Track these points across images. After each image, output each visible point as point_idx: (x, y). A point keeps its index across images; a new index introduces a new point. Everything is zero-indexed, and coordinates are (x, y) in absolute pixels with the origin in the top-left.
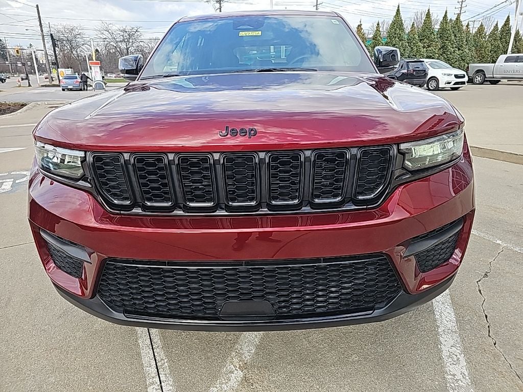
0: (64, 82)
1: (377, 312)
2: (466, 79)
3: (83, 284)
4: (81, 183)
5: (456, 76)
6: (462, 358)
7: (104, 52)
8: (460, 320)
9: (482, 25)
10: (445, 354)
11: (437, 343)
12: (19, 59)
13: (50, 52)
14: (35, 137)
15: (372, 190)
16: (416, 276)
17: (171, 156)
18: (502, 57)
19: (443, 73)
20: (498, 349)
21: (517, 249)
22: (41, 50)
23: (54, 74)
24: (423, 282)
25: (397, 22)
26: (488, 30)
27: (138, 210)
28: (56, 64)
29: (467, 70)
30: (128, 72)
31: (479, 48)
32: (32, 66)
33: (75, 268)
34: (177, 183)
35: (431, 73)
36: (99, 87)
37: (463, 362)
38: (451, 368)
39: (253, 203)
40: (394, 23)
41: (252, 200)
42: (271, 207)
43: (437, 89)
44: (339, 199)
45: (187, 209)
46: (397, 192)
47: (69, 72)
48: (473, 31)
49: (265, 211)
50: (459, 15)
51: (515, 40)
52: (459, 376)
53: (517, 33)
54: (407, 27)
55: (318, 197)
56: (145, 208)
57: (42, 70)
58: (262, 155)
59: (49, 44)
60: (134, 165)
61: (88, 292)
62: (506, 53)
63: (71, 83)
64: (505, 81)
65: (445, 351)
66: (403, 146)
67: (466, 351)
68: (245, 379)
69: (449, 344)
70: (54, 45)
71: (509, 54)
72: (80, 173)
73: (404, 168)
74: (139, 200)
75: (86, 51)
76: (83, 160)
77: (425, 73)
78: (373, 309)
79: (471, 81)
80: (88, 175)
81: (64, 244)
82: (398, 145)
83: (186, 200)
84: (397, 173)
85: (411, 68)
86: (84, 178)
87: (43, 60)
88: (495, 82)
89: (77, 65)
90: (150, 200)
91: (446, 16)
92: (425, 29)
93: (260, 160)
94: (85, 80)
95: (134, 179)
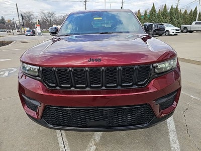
0: (26, 33)
1: (145, 125)
2: (180, 31)
3: (38, 114)
4: (37, 78)
5: (176, 30)
6: (177, 141)
7: (41, 21)
8: (177, 127)
9: (186, 10)
10: (171, 140)
11: (168, 136)
12: (10, 24)
13: (21, 21)
14: (21, 61)
15: (143, 81)
16: (160, 111)
17: (70, 69)
18: (194, 22)
19: (171, 29)
20: (191, 138)
21: (199, 99)
22: (18, 21)
23: (23, 30)
24: (162, 113)
25: (153, 10)
26: (188, 12)
27: (58, 88)
28: (23, 26)
29: (180, 28)
30: (52, 33)
31: (185, 19)
32: (14, 27)
33: (34, 108)
34: (72, 78)
35: (167, 29)
36: (40, 34)
37: (178, 143)
38: (173, 145)
39: (100, 85)
40: (152, 10)
41: (99, 84)
42: (106, 87)
43: (169, 35)
44: (131, 84)
45: (76, 87)
46: (152, 81)
47: (28, 29)
48: (183, 12)
49: (104, 88)
50: (177, 6)
51: (199, 16)
52: (176, 148)
53: (200, 13)
54: (157, 11)
55: (123, 83)
56: (61, 87)
57: (18, 28)
58: (103, 68)
59: (21, 18)
60: (57, 72)
61: (39, 117)
62: (195, 21)
63: (29, 33)
64: (195, 32)
65: (171, 139)
66: (154, 65)
67: (179, 139)
68: (97, 149)
69: (173, 136)
70: (23, 19)
71: (197, 21)
72: (37, 74)
73: (155, 72)
74: (58, 84)
75: (34, 21)
76: (38, 70)
77: (164, 29)
78: (144, 124)
79: (182, 32)
80: (40, 75)
81: (31, 99)
82: (153, 64)
83: (75, 84)
84: (153, 74)
85: (159, 27)
86: (38, 76)
87: (18, 24)
88: (191, 32)
89: (31, 26)
90: (62, 84)
91: (172, 7)
92: (164, 12)
93: (102, 70)
94: (34, 32)
95: (57, 77)
